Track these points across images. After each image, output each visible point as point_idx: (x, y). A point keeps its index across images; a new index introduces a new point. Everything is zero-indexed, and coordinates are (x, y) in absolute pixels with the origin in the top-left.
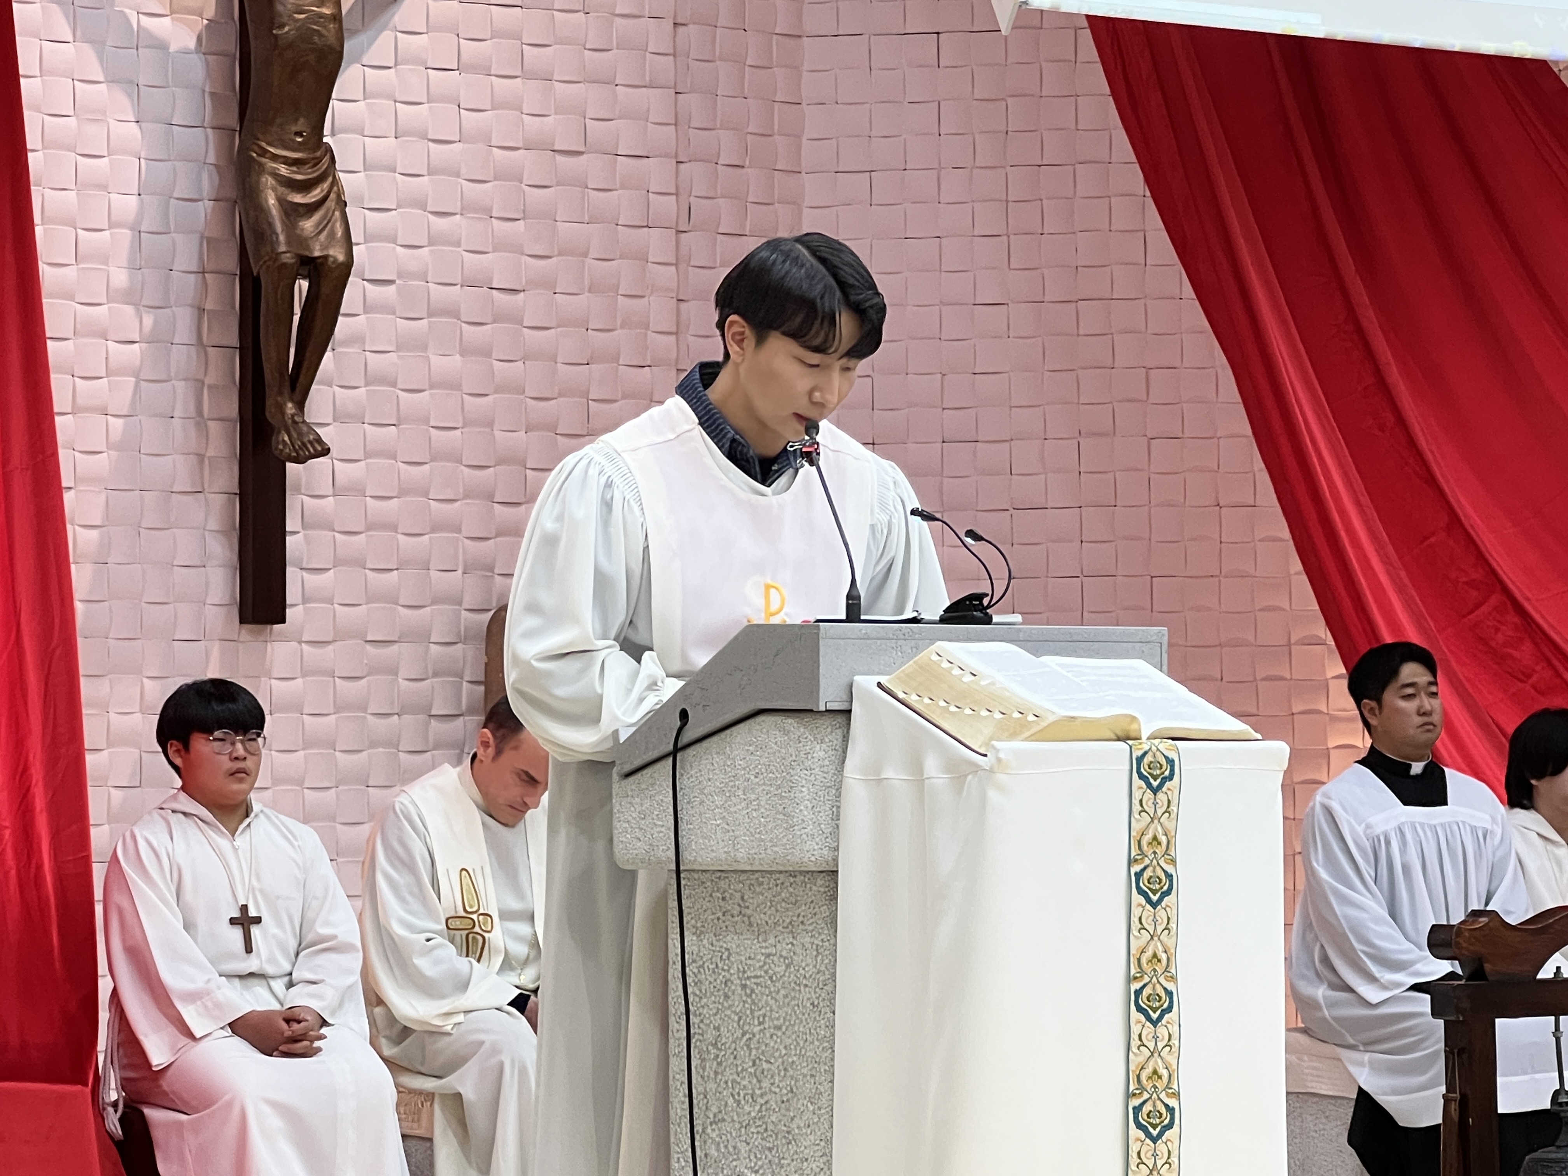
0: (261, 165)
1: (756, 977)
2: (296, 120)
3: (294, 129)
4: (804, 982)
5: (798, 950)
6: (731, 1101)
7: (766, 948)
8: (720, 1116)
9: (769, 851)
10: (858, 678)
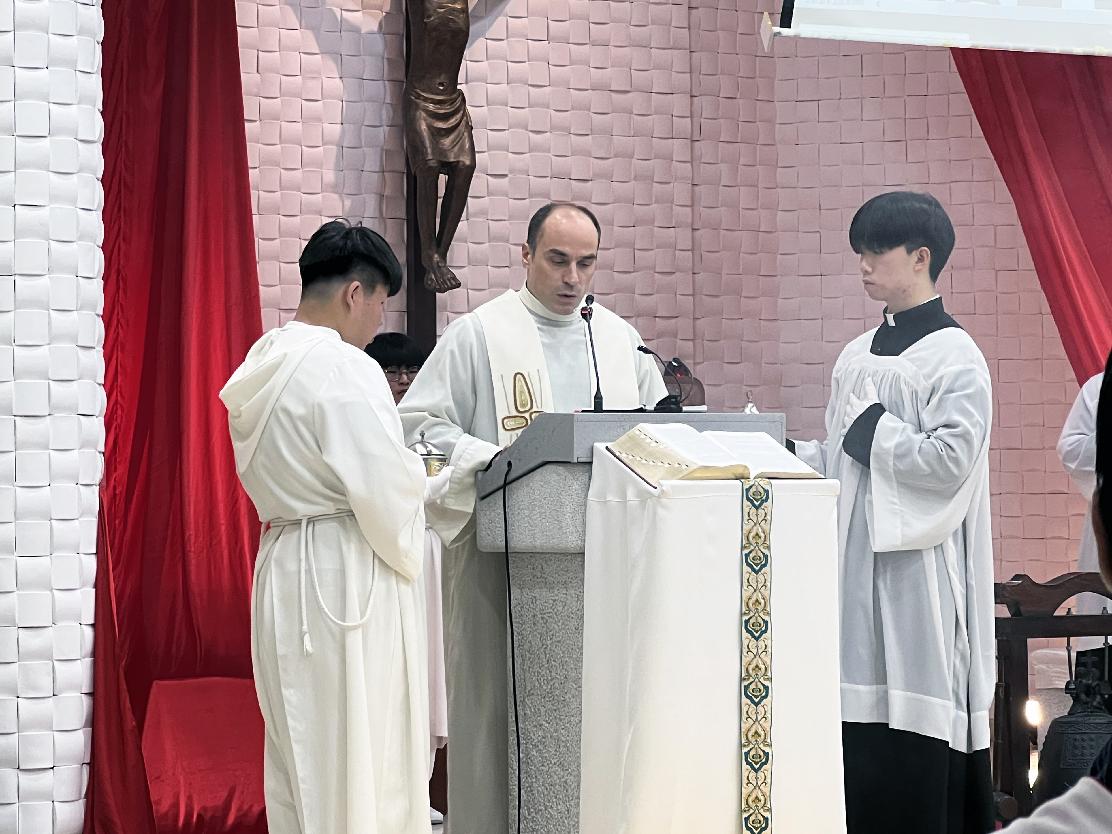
0: (417, 104)
1: (549, 613)
2: (440, 75)
3: (438, 81)
4: (572, 616)
5: (569, 597)
6: (537, 683)
7: (554, 596)
8: (532, 692)
9: (551, 542)
10: (596, 444)
